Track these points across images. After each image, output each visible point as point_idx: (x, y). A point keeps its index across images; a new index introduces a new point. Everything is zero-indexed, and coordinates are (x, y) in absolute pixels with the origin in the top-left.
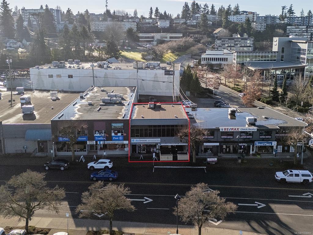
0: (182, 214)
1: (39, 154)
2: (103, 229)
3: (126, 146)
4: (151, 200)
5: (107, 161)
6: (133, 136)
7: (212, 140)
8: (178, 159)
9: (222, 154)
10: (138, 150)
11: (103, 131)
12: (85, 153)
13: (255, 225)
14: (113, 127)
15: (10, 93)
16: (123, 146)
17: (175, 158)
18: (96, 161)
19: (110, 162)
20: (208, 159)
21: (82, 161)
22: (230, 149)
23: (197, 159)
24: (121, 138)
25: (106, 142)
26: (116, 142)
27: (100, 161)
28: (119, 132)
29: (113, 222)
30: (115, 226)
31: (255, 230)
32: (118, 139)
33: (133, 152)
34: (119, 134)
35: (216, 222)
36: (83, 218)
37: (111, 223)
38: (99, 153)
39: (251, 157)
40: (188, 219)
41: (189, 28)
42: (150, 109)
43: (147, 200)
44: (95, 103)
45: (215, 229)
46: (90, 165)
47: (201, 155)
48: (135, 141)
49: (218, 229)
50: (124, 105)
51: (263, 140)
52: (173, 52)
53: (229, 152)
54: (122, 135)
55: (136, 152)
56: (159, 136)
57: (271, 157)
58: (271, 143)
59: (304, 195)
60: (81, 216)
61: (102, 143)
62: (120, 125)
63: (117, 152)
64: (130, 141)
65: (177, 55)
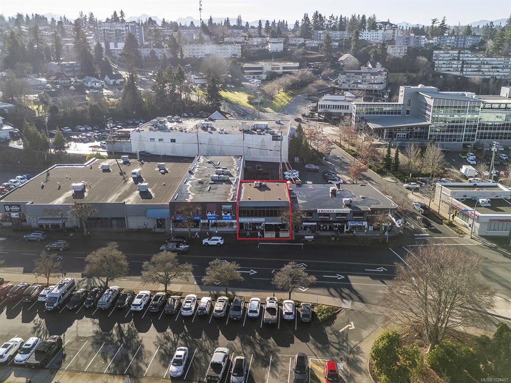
0: (277, 283)
1: (158, 230)
2: (221, 293)
3: (234, 224)
4: (256, 272)
5: (219, 238)
6: (240, 216)
7: (311, 220)
8: (280, 236)
9: (319, 232)
10: (245, 227)
11: (215, 212)
12: (199, 230)
13: (332, 291)
14: (223, 209)
15: (115, 162)
16: (232, 224)
17: (277, 235)
18: (209, 237)
19: (221, 239)
20: (306, 237)
21: (196, 237)
22: (326, 228)
23: (296, 236)
24: (230, 218)
25: (218, 221)
26: (226, 221)
27: (213, 238)
28: (228, 212)
29: (228, 288)
30: (229, 291)
31: (332, 295)
32: (227, 219)
33: (240, 229)
34: (229, 214)
35: (304, 289)
36: (206, 285)
37: (226, 289)
38: (211, 229)
39: (345, 234)
40: (282, 287)
41: (309, 52)
42: (256, 189)
43: (252, 272)
44: (204, 180)
45: (302, 294)
46: (205, 241)
47: (301, 233)
48: (242, 220)
49: (305, 294)
50: (231, 183)
51: (356, 220)
52: (286, 92)
53: (326, 230)
54: (231, 215)
55: (243, 229)
56: (264, 216)
57: (363, 235)
58: (363, 223)
59: (378, 270)
60: (205, 284)
61: (213, 221)
62: (230, 207)
63: (227, 229)
64: (238, 221)
65: (292, 95)
